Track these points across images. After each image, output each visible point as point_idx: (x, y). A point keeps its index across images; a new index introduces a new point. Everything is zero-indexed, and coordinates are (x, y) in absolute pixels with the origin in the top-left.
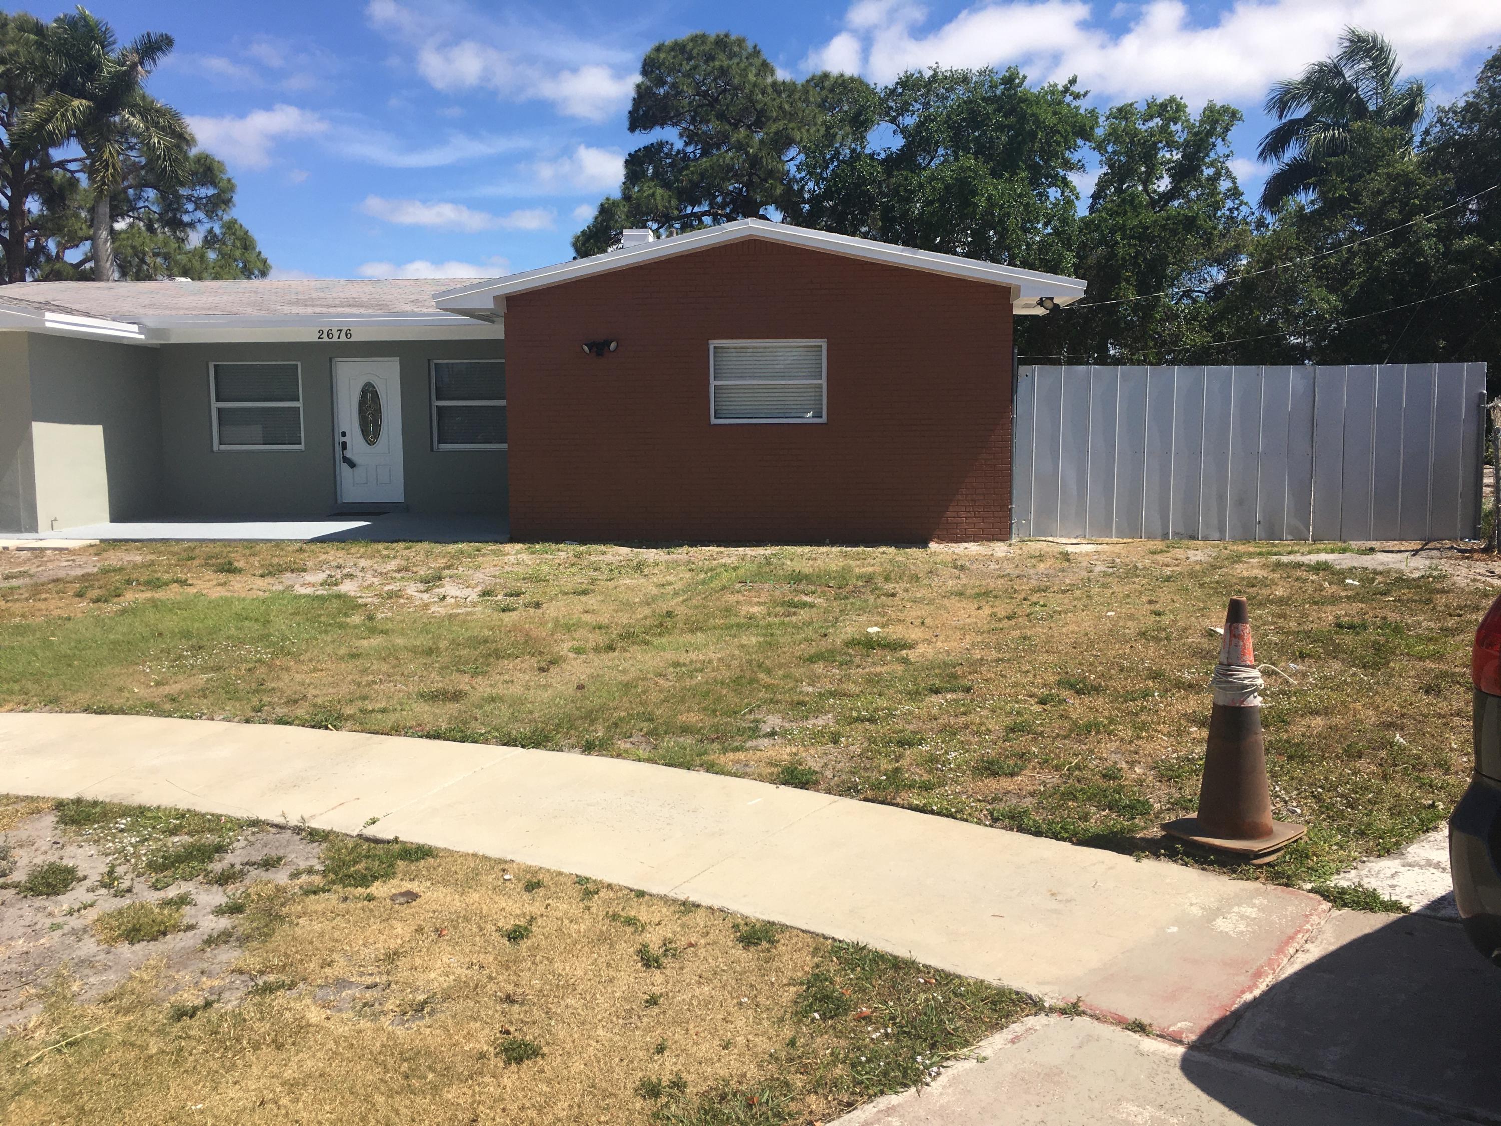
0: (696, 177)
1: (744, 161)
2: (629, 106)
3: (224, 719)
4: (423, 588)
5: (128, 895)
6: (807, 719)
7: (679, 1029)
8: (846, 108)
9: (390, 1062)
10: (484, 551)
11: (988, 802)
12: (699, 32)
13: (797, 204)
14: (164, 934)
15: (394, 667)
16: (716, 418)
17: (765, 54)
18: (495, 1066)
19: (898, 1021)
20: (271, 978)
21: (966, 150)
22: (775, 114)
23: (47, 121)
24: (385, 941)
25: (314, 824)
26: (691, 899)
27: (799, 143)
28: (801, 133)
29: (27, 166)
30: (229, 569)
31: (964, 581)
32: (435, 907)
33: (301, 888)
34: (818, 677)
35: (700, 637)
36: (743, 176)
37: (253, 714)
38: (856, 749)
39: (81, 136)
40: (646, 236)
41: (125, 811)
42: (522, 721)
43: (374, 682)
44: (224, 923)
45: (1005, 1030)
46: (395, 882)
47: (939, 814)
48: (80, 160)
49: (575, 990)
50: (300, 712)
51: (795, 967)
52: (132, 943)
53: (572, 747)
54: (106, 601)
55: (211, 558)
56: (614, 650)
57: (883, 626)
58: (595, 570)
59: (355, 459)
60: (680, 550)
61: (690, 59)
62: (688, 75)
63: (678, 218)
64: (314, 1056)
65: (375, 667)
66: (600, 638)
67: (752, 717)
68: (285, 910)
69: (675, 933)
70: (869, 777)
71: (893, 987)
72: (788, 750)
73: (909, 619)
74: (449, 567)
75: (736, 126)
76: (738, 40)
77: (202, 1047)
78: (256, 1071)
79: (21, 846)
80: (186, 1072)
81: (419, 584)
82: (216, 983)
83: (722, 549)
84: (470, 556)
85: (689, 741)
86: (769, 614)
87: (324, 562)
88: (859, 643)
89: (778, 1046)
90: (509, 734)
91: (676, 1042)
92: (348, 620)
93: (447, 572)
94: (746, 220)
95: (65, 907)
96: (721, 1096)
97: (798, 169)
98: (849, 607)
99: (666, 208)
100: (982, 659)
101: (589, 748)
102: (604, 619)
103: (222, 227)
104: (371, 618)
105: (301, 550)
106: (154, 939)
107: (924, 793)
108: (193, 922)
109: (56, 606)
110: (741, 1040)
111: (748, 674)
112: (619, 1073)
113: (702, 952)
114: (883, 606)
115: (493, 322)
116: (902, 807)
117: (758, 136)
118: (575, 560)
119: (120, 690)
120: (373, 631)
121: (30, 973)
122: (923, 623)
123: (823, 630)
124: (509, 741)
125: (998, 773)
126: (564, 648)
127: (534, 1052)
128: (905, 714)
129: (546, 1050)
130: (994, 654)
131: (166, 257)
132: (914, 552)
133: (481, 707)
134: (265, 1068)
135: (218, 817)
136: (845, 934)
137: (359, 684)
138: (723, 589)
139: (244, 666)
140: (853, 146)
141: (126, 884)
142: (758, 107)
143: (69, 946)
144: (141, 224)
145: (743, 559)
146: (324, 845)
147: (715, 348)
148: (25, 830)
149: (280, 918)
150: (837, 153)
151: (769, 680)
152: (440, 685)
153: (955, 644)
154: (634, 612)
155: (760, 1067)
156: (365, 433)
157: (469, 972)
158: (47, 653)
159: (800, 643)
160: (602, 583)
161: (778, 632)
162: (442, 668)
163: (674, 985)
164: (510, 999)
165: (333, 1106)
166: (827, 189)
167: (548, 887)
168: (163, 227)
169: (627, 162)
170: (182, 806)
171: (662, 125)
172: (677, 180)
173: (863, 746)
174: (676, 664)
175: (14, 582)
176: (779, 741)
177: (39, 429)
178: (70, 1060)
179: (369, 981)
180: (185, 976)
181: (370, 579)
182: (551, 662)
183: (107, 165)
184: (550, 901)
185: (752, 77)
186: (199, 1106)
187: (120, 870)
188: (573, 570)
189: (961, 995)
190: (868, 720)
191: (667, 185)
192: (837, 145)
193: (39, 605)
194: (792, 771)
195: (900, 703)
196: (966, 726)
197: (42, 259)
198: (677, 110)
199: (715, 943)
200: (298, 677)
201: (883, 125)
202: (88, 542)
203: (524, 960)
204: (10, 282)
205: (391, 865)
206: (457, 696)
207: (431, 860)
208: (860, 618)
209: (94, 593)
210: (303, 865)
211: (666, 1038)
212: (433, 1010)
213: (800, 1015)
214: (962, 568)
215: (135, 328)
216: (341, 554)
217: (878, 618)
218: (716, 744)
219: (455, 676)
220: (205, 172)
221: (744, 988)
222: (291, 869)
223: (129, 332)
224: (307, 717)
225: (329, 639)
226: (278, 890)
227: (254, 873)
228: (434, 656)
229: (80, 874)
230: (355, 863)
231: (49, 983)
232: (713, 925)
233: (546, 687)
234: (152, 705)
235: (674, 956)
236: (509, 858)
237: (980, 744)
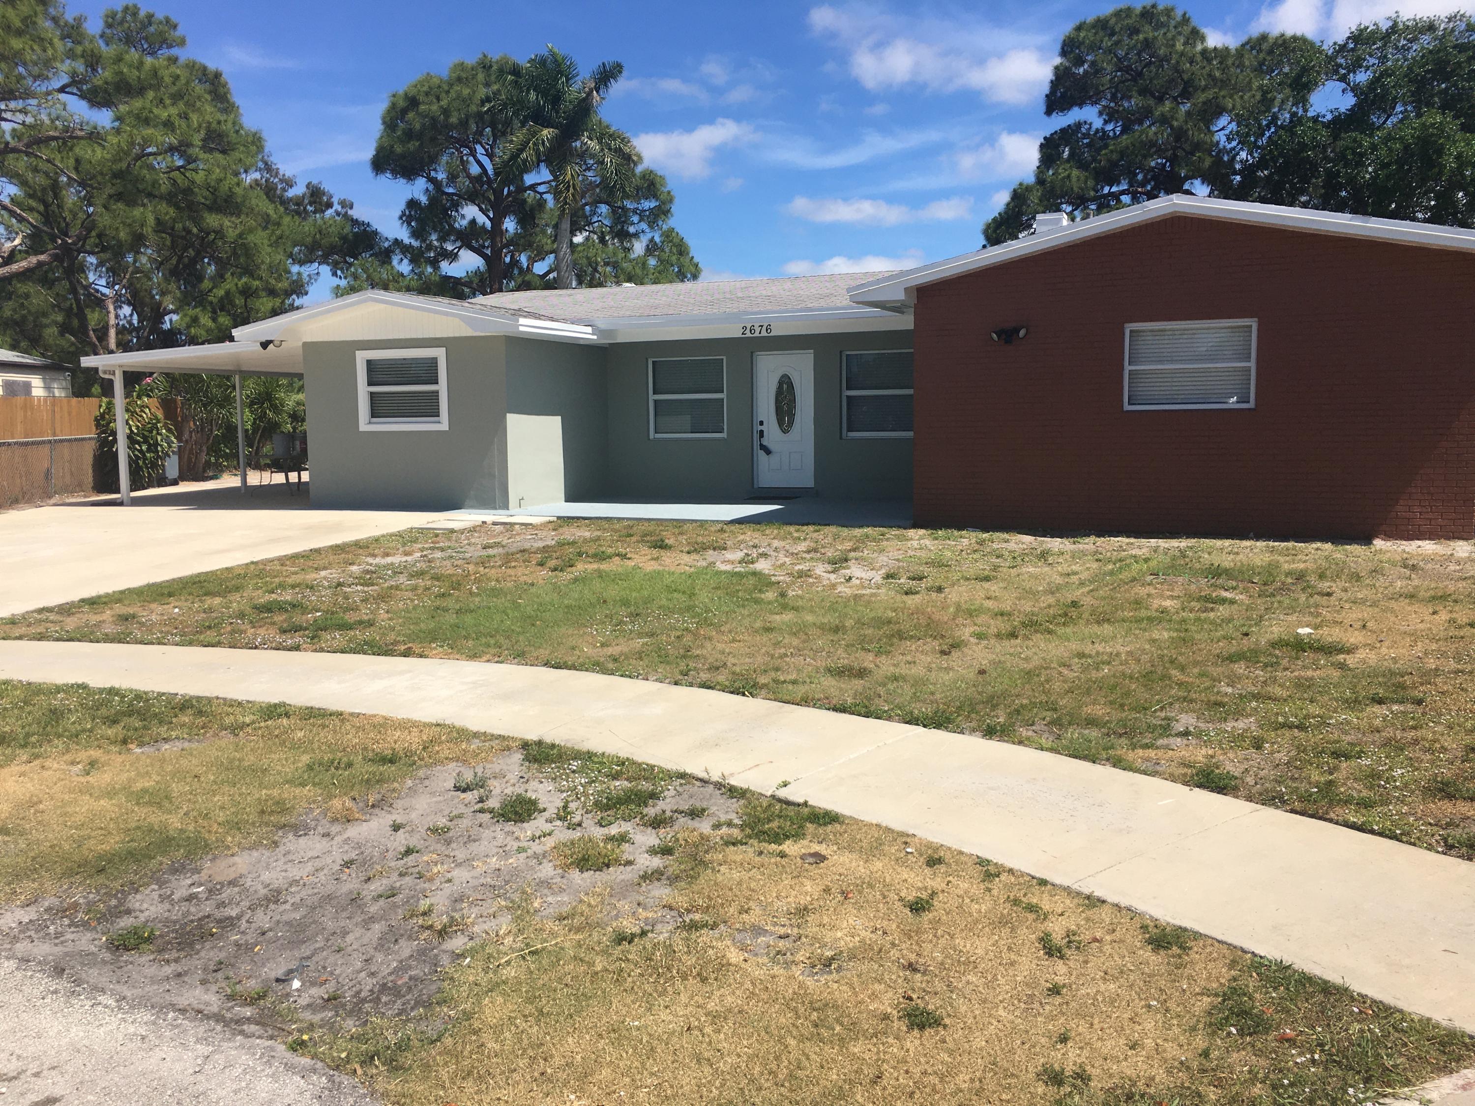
0: (1115, 156)
1: (1169, 135)
2: (1046, 89)
3: (656, 680)
4: (830, 569)
5: (579, 828)
6: (1225, 720)
7: (1082, 1022)
8: (1286, 69)
9: (801, 1010)
10: (888, 536)
11: (1441, 827)
12: (1122, 5)
13: (1227, 175)
14: (608, 866)
15: (804, 642)
16: (1129, 404)
17: (1195, 22)
18: (899, 1029)
19: (1326, 1048)
20: (697, 917)
21: (1430, 105)
22: (1203, 83)
23: (521, 151)
24: (796, 897)
25: (733, 782)
26: (1095, 894)
27: (1231, 111)
28: (1234, 100)
29: (506, 190)
30: (661, 545)
31: (1416, 582)
32: (842, 871)
33: (722, 838)
34: (1239, 678)
35: (1107, 629)
36: (1167, 150)
37: (681, 677)
38: (1282, 757)
39: (549, 163)
40: (1060, 220)
41: (577, 755)
42: (924, 701)
43: (786, 655)
44: (657, 862)
45: (1455, 1074)
46: (805, 842)
47: (1381, 834)
48: (548, 182)
49: (976, 967)
50: (721, 678)
51: (1210, 977)
52: (581, 871)
53: (973, 731)
54: (561, 570)
55: (646, 535)
56: (1017, 637)
57: (1316, 627)
58: (998, 557)
59: (771, 446)
60: (1087, 540)
61: (1112, 34)
62: (1109, 51)
63: (1093, 200)
64: (734, 993)
65: (786, 641)
66: (1002, 625)
67: (1163, 714)
68: (708, 857)
69: (1078, 925)
70: (1297, 788)
71: (1323, 1013)
72: (1204, 752)
73: (1347, 622)
74: (854, 550)
75: (1160, 100)
76: (1166, 9)
77: (639, 971)
78: (684, 998)
79: (495, 777)
80: (626, 990)
81: (826, 565)
82: (650, 915)
83: (1132, 540)
84: (874, 540)
85: (1094, 734)
86: (1183, 609)
87: (741, 542)
88: (1287, 645)
89: (1189, 1055)
90: (911, 713)
91: (1080, 1034)
92: (763, 596)
93: (852, 554)
94: (1171, 196)
95: (529, 833)
96: (1127, 1095)
97: (1228, 139)
98: (1276, 605)
99: (1082, 189)
100: (1437, 669)
101: (990, 732)
102: (1007, 606)
103: (661, 236)
104: (783, 595)
105: (722, 530)
106: (600, 870)
107: (1364, 811)
108: (631, 858)
109: (523, 573)
110: (1149, 1042)
111: (1159, 670)
112: (1020, 1055)
113: (1107, 949)
114: (1317, 606)
115: (903, 313)
116: (1337, 823)
117: (1184, 108)
118: (977, 547)
119: (573, 648)
120: (785, 607)
121: (501, 887)
122: (1364, 626)
123: (1245, 629)
124: (911, 720)
125: (1454, 796)
126: (966, 632)
127: (937, 1022)
128: (1342, 723)
129: (947, 1021)
130: (1453, 665)
131: (615, 265)
132: (1355, 549)
133: (885, 685)
134: (691, 998)
135: (652, 767)
136: (1269, 950)
137: (772, 656)
138: (1132, 581)
139: (674, 634)
140: (1294, 109)
141: (577, 819)
142: (1185, 77)
143: (532, 868)
144: (595, 237)
145: (1155, 551)
146: (742, 802)
147: (1131, 331)
148: (498, 764)
149: (704, 864)
150: (1275, 118)
151: (1181, 677)
152: (846, 662)
153: (1404, 651)
154: (1037, 601)
155: (1169, 1072)
156: (780, 422)
157: (872, 935)
158: (516, 614)
159: (1219, 641)
160: (1005, 570)
161: (1194, 628)
162: (847, 646)
163: (1078, 977)
164: (912, 967)
165: (750, 1041)
166: (1262, 158)
167: (948, 865)
168: (613, 239)
169: (1042, 146)
170: (623, 755)
171: (1081, 105)
172: (1094, 160)
173: (1291, 754)
174: (1081, 655)
175: (491, 552)
176: (1194, 742)
177: (512, 420)
178: (532, 967)
179: (782, 931)
180: (625, 906)
181: (782, 559)
182: (953, 646)
183: (569, 186)
184: (951, 878)
185: (1179, 47)
186: (636, 1023)
187: (573, 806)
188: (975, 556)
189: (1402, 1030)
190: (1297, 727)
191: (1083, 165)
192: (1276, 110)
193: (510, 571)
194: (1209, 774)
195: (1335, 711)
196: (1416, 742)
197: (516, 272)
198: (1097, 89)
199: (1122, 941)
200: (720, 646)
201: (1330, 84)
202: (548, 519)
203: (926, 932)
204: (491, 293)
205: (801, 827)
206: (862, 673)
207: (838, 826)
208: (1289, 618)
209: (552, 563)
210: (723, 818)
211: (1068, 1027)
212: (840, 967)
213: (1215, 1027)
214: (1414, 568)
215: (589, 330)
216: (757, 535)
217: (1311, 619)
218: (1123, 739)
219: (860, 654)
220: (649, 186)
221: (1153, 991)
222: (714, 821)
223: (584, 333)
224: (727, 683)
225: (746, 612)
226: (702, 838)
227: (682, 820)
228: (840, 633)
229: (541, 806)
230: (769, 821)
231: (516, 897)
232: (1119, 923)
233: (948, 669)
234: (597, 664)
235: (1078, 948)
236: (911, 832)
237: (1432, 762)
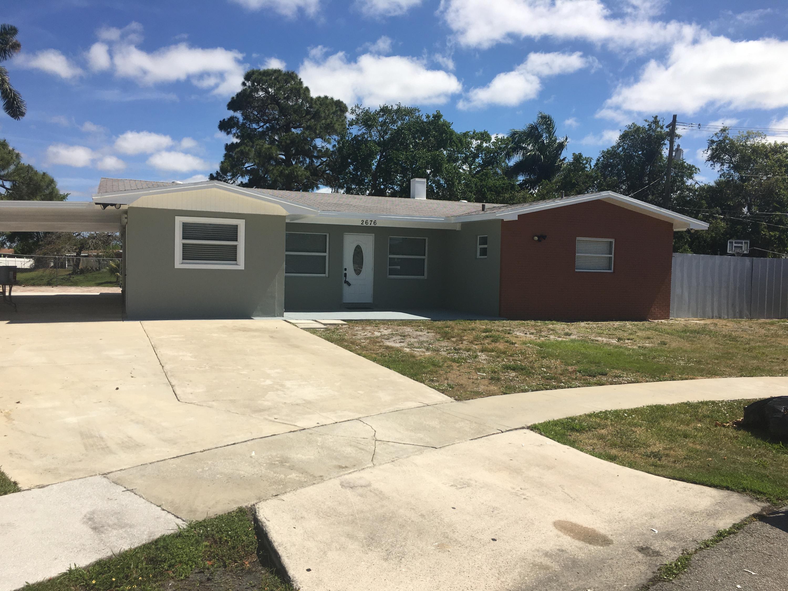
59: (350, 282)
94: (606, 192)
147: (577, 240)
156: (355, 269)
